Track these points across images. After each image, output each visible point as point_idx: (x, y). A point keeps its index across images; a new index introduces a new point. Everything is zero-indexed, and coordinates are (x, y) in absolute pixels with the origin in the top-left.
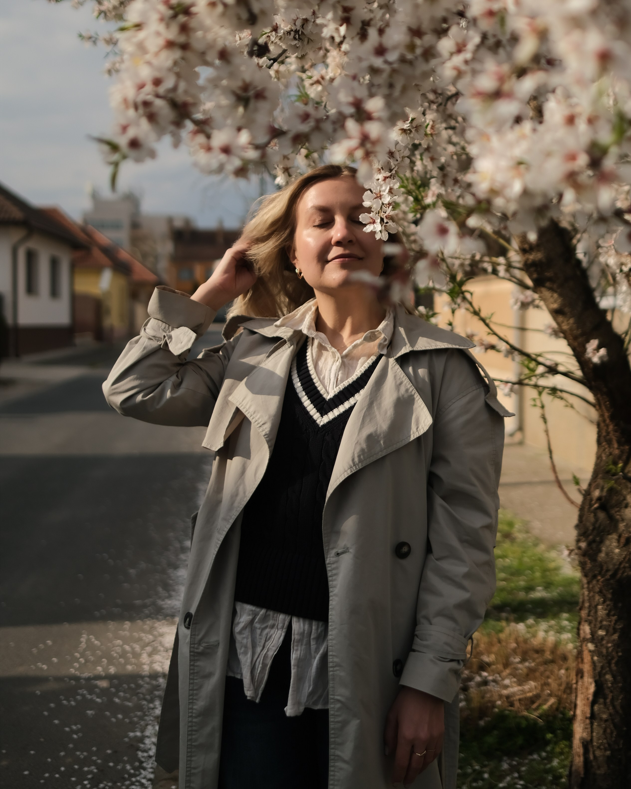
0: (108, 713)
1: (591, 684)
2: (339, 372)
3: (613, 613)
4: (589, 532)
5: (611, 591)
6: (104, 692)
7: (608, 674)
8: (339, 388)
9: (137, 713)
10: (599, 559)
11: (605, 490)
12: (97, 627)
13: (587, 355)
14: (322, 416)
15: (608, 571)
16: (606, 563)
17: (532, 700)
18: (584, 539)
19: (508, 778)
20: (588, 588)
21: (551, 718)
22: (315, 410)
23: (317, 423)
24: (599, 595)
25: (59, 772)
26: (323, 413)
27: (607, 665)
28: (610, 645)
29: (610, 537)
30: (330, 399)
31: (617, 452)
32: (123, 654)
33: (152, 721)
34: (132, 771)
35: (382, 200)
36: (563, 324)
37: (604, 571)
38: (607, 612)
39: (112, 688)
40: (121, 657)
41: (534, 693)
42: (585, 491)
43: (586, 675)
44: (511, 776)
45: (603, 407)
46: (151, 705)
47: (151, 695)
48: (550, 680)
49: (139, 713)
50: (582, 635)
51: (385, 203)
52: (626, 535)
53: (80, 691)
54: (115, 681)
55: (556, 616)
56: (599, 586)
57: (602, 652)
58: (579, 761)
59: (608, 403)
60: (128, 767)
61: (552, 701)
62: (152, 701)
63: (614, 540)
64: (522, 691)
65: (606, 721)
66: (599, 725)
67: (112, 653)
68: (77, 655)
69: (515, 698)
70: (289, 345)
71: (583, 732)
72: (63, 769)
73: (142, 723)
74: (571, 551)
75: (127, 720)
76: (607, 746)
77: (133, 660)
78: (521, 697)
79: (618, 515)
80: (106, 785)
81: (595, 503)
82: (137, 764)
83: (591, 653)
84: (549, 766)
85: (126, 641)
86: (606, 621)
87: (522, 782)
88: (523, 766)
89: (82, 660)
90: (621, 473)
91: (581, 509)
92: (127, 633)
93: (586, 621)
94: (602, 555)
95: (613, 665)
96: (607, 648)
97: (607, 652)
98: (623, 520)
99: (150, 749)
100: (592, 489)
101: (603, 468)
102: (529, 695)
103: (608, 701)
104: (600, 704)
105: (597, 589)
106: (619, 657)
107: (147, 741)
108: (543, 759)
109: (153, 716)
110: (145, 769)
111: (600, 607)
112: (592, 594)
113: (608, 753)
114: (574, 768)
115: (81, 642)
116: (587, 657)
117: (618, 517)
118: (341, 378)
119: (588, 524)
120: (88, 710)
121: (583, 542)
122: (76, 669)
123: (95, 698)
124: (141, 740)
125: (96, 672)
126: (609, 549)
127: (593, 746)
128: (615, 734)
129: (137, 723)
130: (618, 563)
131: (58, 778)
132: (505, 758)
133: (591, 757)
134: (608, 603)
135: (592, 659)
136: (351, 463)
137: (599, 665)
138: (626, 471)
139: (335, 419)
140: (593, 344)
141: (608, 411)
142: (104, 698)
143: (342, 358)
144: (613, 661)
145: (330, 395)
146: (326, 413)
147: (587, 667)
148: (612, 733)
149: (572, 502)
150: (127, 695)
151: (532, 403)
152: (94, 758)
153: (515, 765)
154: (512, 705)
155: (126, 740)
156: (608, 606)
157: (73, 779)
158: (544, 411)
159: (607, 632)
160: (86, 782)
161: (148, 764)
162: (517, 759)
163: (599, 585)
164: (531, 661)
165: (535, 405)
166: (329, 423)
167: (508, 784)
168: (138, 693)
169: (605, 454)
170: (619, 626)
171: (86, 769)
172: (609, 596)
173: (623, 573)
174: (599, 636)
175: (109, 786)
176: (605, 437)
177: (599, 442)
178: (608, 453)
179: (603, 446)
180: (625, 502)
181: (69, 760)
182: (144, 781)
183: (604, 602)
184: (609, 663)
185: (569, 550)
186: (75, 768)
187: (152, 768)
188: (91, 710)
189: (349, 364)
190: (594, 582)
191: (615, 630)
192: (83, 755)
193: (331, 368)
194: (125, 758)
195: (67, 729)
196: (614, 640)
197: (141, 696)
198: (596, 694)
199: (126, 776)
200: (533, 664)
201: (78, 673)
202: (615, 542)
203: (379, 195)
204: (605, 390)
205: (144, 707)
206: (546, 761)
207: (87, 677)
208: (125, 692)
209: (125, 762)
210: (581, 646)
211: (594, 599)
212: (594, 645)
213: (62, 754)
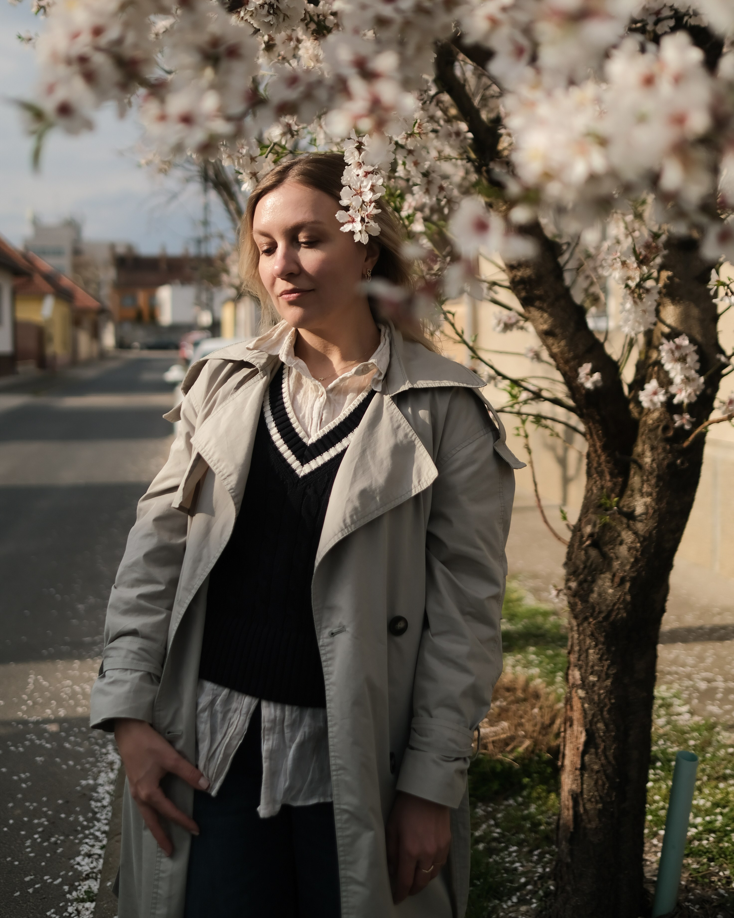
0: (58, 760)
1: (581, 733)
2: (323, 410)
3: (605, 657)
4: (580, 571)
5: (604, 634)
6: (54, 736)
7: (600, 722)
8: (324, 431)
9: (89, 759)
10: (591, 600)
11: (598, 526)
12: (46, 666)
13: (579, 380)
14: (302, 465)
15: (600, 612)
16: (598, 604)
17: (506, 742)
18: (574, 578)
19: (484, 826)
20: (578, 630)
21: (527, 761)
22: (293, 457)
23: (296, 474)
24: (590, 639)
25: (7, 825)
26: (304, 461)
27: (599, 713)
28: (602, 691)
29: (603, 576)
30: (312, 444)
31: (609, 484)
32: (73, 695)
33: (106, 767)
34: (85, 823)
35: (362, 197)
36: (554, 347)
37: (597, 612)
38: (599, 656)
39: (62, 732)
40: (71, 698)
41: (509, 735)
42: (575, 527)
43: (575, 723)
44: (487, 824)
45: (595, 437)
46: (104, 751)
47: (104, 740)
48: (523, 720)
49: (91, 759)
50: (571, 680)
51: (365, 200)
52: (621, 574)
53: (28, 736)
54: (65, 725)
55: (522, 649)
56: (590, 629)
57: (593, 699)
58: (568, 814)
59: (600, 432)
60: (81, 819)
61: (527, 743)
62: (104, 746)
63: (607, 580)
64: (495, 732)
65: (598, 772)
66: (590, 777)
67: (62, 694)
68: (25, 697)
69: (488, 741)
70: (262, 375)
71: (572, 785)
72: (11, 822)
73: (95, 770)
74: (559, 591)
75: (79, 767)
76: (598, 798)
77: (84, 702)
78: (495, 738)
79: (612, 553)
80: (58, 839)
81: (587, 540)
82: (90, 815)
83: (581, 700)
84: (526, 812)
85: (76, 681)
86: (598, 666)
87: (498, 830)
88: (499, 813)
89: (30, 702)
90: (615, 508)
91: (571, 546)
92: (77, 673)
93: (575, 666)
94: (595, 595)
95: (605, 713)
96: (599, 695)
97: (599, 699)
98: (617, 558)
99: (103, 798)
100: (583, 525)
101: (595, 502)
102: (503, 736)
103: (600, 751)
104: (591, 754)
105: (588, 633)
106: (612, 704)
107: (100, 789)
108: (520, 804)
109: (105, 762)
110: (99, 820)
111: (591, 651)
112: (582, 637)
113: (600, 806)
114: (561, 822)
115: (28, 683)
116: (577, 704)
117: (612, 555)
118: (326, 418)
119: (578, 562)
120: (37, 757)
121: (573, 581)
122: (24, 712)
123: (44, 744)
124: (94, 788)
125: (45, 715)
126: (602, 589)
127: (583, 799)
128: (607, 785)
129: (90, 770)
130: (612, 604)
131: (6, 831)
132: (480, 804)
133: (582, 810)
134: (600, 646)
135: (583, 706)
136: (342, 525)
137: (590, 713)
138: (621, 505)
139: (318, 469)
140: (586, 368)
141: (600, 440)
142: (54, 743)
143: (327, 392)
144: (606, 709)
145: (312, 439)
146: (308, 461)
147: (577, 715)
148: (604, 784)
149: (559, 539)
150: (78, 739)
151: (516, 432)
152: (45, 809)
153: (491, 812)
154: (485, 747)
155: (78, 788)
156: (600, 650)
157: (23, 833)
158: (527, 441)
159: (599, 677)
160: (36, 836)
161: (102, 815)
162: (492, 805)
163: (591, 627)
164: (502, 700)
165: (518, 435)
166: (312, 473)
167: (484, 833)
168: (90, 737)
169: (596, 486)
170: (612, 671)
171: (36, 821)
172: (602, 639)
173: (617, 614)
174: (590, 682)
175: (61, 840)
176: (596, 468)
177: (589, 474)
178: (599, 486)
179: (595, 478)
180: (619, 538)
181: (18, 812)
182: (98, 834)
183: (596, 645)
184: (601, 711)
185: (556, 590)
186: (24, 820)
187: (106, 819)
188: (40, 757)
189: (335, 400)
190: (585, 624)
191: (608, 676)
192: (33, 806)
193: (314, 404)
194: (78, 809)
195: (15, 778)
196: (607, 686)
197: (93, 740)
198: (587, 744)
199: (79, 828)
200: (505, 704)
201: (25, 717)
202: (608, 582)
203: (359, 192)
204: (597, 417)
205: (96, 752)
206: (523, 807)
207: (35, 720)
208: (75, 736)
209: (77, 814)
210: (570, 693)
211: (585, 643)
212: (584, 692)
213: (11, 805)
